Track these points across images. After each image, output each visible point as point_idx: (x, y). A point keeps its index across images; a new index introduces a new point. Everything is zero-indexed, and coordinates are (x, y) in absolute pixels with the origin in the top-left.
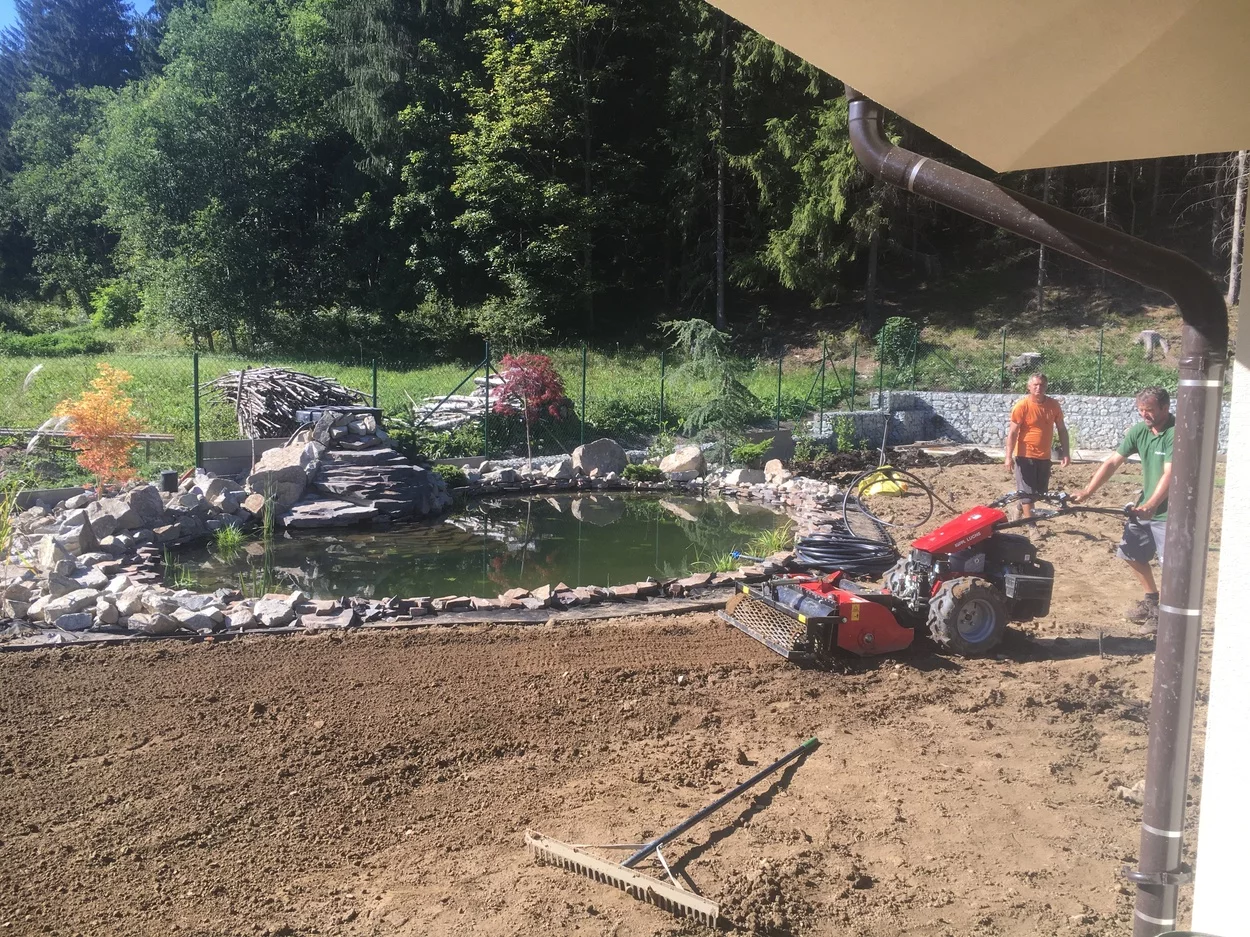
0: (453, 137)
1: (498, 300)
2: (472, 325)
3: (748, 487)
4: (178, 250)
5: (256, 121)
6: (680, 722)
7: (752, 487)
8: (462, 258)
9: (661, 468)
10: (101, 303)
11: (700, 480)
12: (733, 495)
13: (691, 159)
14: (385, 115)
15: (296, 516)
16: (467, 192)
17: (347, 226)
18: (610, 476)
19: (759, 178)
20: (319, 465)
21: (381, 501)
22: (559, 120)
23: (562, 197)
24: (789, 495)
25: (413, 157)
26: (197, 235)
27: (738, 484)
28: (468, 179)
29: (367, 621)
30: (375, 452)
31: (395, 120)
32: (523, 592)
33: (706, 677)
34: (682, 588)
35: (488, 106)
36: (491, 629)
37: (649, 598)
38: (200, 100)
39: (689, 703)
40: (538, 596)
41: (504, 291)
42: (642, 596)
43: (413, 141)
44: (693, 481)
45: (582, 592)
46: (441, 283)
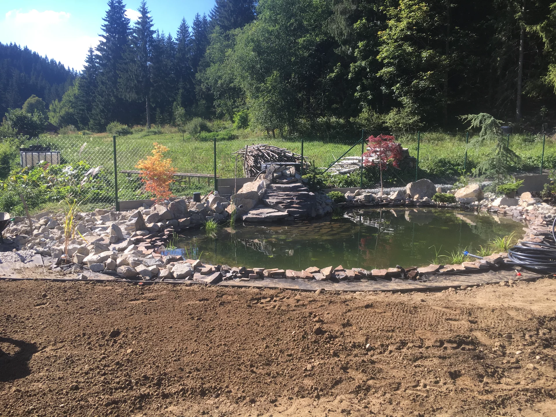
0: (379, 33)
1: (397, 110)
2: (384, 123)
3: (505, 208)
4: (260, 95)
5: (294, 35)
6: (339, 386)
7: (507, 208)
8: (381, 90)
9: (455, 195)
10: (237, 119)
11: (476, 203)
12: (495, 212)
13: (505, 30)
14: (348, 26)
15: (249, 216)
16: (384, 58)
17: (331, 79)
18: (425, 199)
19: (544, 36)
20: (266, 191)
21: (290, 209)
22: (432, 17)
23: (431, 57)
24: (529, 214)
25: (360, 44)
26: (267, 88)
27: (499, 206)
28: (384, 52)
29: (225, 280)
30: (291, 185)
31: (352, 28)
32: (317, 269)
33: (387, 346)
34: (417, 274)
35: (396, 16)
36: (282, 293)
37: (393, 279)
38: (271, 29)
39: (357, 369)
40: (324, 272)
41: (400, 105)
42: (388, 277)
43: (361, 37)
44: (473, 203)
45: (351, 272)
46: (370, 103)
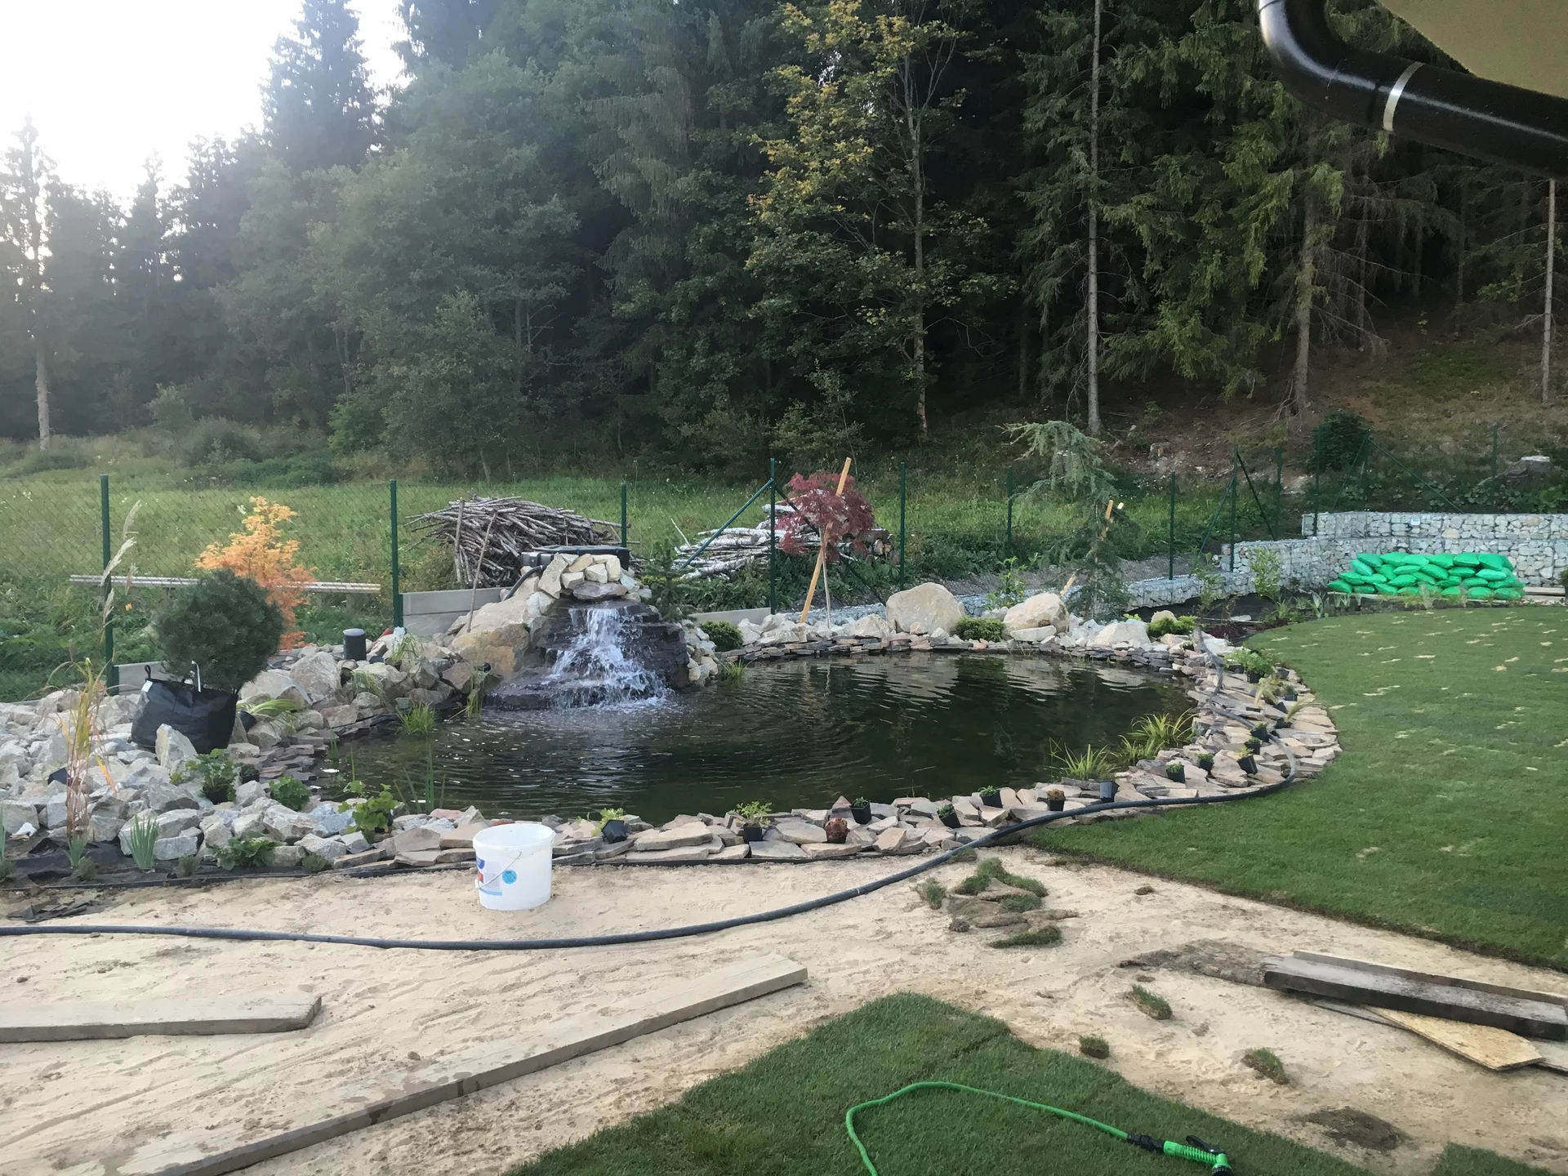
1: (803, 405)
9: (1005, 622)
10: (340, 417)
16: (765, 272)
18: (936, 632)
22: (880, 175)
26: (444, 337)
35: (791, 162)
41: (811, 394)
